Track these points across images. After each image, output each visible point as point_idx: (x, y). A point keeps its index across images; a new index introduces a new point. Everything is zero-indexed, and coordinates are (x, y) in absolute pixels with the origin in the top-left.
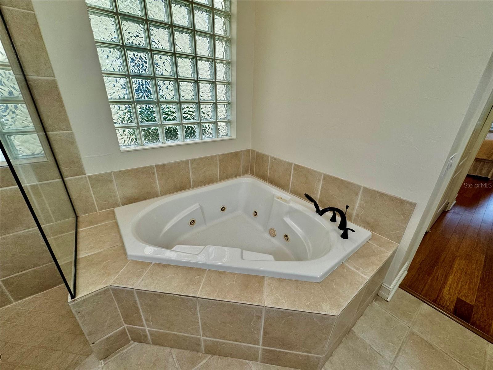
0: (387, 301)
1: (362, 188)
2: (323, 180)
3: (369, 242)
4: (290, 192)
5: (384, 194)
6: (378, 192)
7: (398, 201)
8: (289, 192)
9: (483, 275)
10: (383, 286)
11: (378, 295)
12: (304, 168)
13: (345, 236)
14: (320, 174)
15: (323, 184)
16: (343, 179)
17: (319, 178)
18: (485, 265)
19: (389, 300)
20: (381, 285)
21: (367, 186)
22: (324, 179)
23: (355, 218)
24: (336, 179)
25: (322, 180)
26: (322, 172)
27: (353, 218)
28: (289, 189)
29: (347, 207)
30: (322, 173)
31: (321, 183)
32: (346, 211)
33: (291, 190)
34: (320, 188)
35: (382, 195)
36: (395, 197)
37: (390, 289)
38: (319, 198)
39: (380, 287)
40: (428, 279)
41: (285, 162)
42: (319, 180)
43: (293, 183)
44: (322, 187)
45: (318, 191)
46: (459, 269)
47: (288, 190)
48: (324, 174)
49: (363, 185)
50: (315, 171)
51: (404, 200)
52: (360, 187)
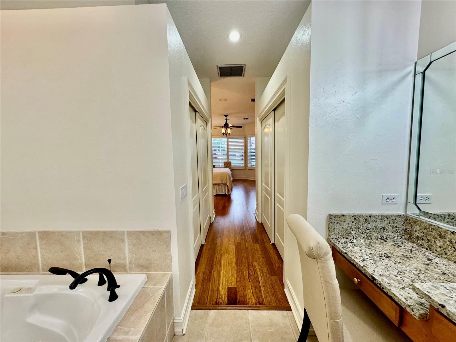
0: (183, 335)
1: (126, 233)
2: (83, 239)
3: (145, 286)
4: (43, 271)
5: (145, 231)
6: (140, 232)
7: (158, 234)
8: (41, 272)
9: (236, 260)
10: (176, 322)
11: (175, 335)
12: (53, 233)
13: (113, 297)
14: (78, 233)
15: (84, 244)
16: (105, 230)
17: (78, 238)
18: (235, 251)
19: (184, 333)
20: (174, 322)
21: (129, 230)
22: (84, 237)
23: (129, 267)
24: (97, 233)
25: (81, 240)
26: (79, 230)
27: (128, 268)
28: (39, 267)
29: (109, 261)
30: (80, 232)
31: (82, 244)
32: (110, 266)
33: (43, 269)
34: (83, 250)
35: (144, 233)
36: (155, 230)
37: (181, 320)
38: (85, 262)
39: (174, 325)
40: (209, 285)
41: (22, 233)
42: (79, 241)
43: (43, 257)
44: (84, 248)
45: (80, 254)
46: (225, 263)
47: (38, 270)
48: (82, 232)
49: (125, 230)
50: (70, 232)
51: (161, 231)
52: (123, 232)
